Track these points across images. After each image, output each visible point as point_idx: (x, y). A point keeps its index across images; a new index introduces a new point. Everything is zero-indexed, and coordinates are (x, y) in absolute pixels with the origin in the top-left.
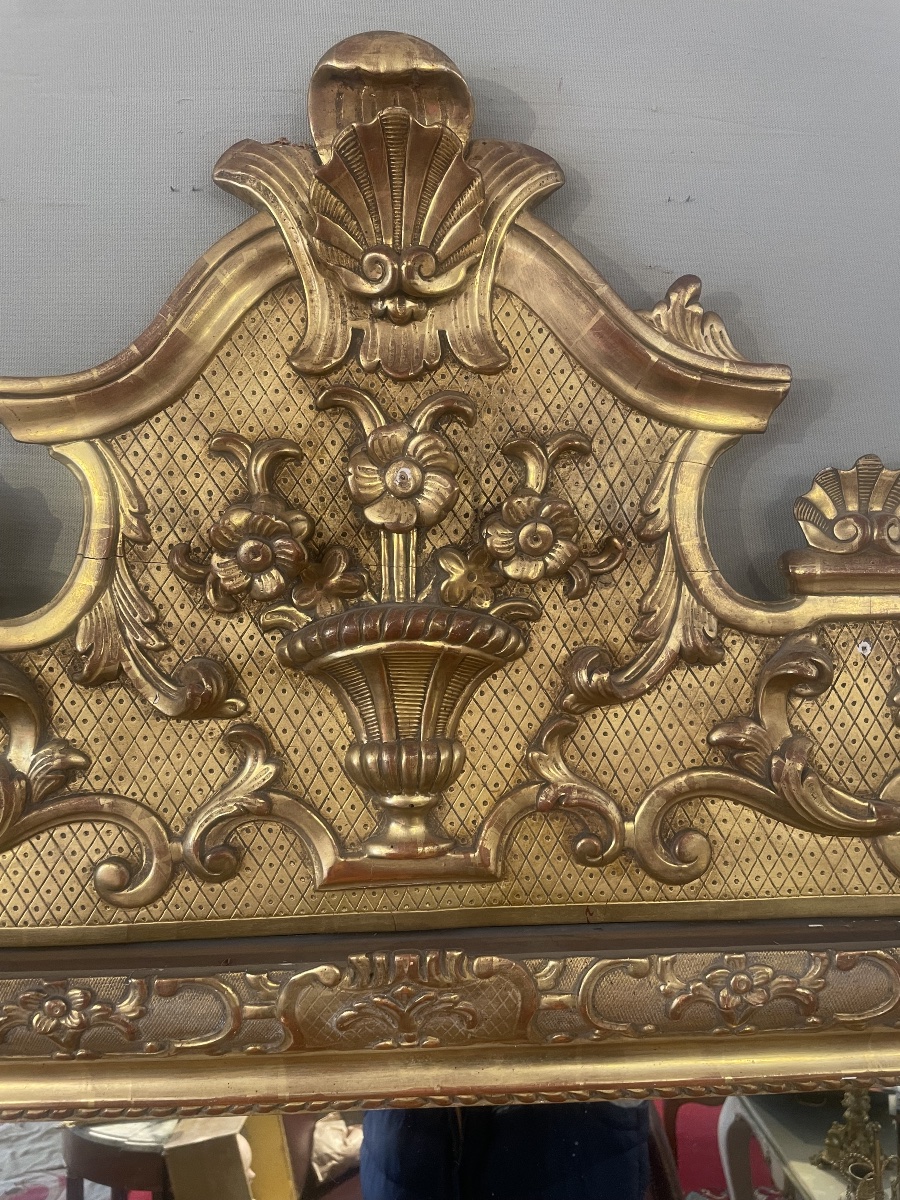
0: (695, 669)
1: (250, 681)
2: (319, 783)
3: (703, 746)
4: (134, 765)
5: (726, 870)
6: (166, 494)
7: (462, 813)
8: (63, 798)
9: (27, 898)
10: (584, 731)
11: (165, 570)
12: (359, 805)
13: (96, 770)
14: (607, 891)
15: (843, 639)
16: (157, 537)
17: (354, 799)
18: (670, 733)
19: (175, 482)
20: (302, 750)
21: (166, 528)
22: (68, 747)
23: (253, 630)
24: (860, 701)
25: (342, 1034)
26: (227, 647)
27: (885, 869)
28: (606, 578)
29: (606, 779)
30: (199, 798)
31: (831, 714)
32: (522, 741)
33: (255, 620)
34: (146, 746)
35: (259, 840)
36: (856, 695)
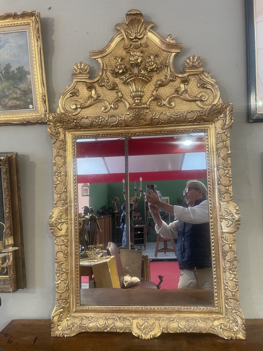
0: (173, 82)
1: (119, 86)
2: (127, 98)
3: (174, 91)
4: (106, 96)
5: (177, 107)
6: (109, 64)
7: (144, 101)
8: (98, 100)
9: (94, 112)
10: (159, 90)
11: (109, 73)
12: (132, 100)
13: (101, 97)
14: (162, 110)
15: (191, 77)
16: (108, 69)
17: (131, 99)
18: (170, 90)
19: (110, 62)
20: (125, 94)
21: (109, 68)
22: (98, 94)
23: (119, 79)
24: (193, 85)
25: (130, 123)
26: (116, 81)
27: (197, 106)
28: (161, 71)
29: (162, 96)
30: (113, 100)
31: (190, 87)
32: (151, 92)
33: (119, 78)
34: (107, 94)
35: (120, 105)
36: (193, 84)
